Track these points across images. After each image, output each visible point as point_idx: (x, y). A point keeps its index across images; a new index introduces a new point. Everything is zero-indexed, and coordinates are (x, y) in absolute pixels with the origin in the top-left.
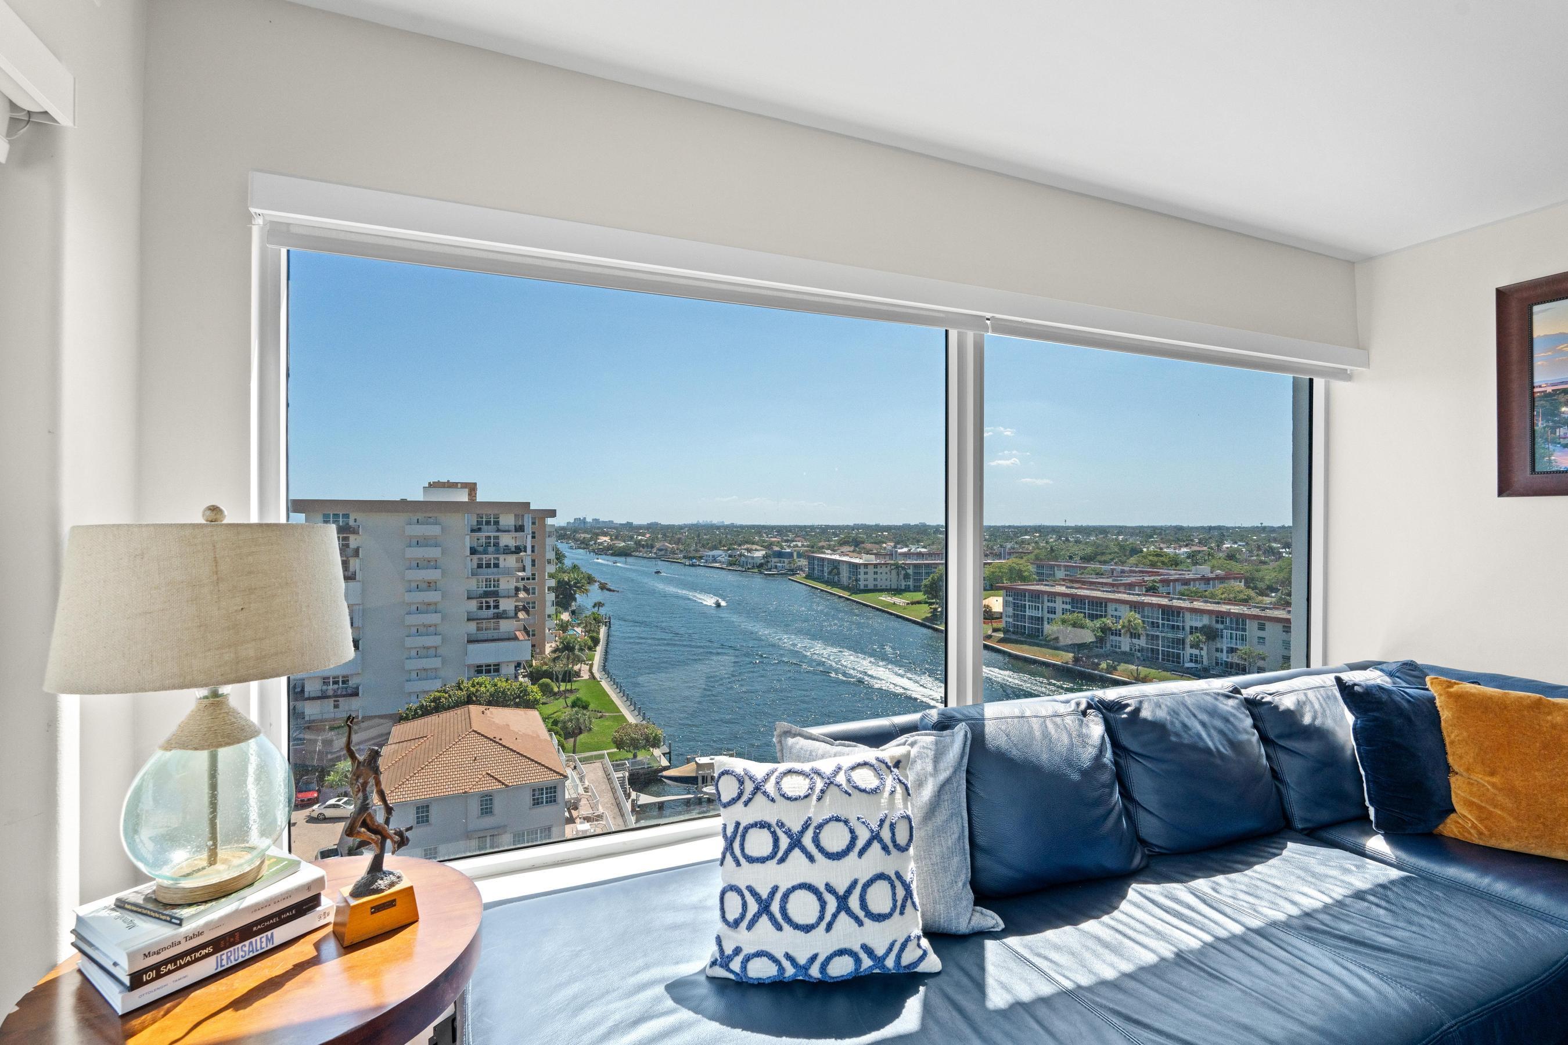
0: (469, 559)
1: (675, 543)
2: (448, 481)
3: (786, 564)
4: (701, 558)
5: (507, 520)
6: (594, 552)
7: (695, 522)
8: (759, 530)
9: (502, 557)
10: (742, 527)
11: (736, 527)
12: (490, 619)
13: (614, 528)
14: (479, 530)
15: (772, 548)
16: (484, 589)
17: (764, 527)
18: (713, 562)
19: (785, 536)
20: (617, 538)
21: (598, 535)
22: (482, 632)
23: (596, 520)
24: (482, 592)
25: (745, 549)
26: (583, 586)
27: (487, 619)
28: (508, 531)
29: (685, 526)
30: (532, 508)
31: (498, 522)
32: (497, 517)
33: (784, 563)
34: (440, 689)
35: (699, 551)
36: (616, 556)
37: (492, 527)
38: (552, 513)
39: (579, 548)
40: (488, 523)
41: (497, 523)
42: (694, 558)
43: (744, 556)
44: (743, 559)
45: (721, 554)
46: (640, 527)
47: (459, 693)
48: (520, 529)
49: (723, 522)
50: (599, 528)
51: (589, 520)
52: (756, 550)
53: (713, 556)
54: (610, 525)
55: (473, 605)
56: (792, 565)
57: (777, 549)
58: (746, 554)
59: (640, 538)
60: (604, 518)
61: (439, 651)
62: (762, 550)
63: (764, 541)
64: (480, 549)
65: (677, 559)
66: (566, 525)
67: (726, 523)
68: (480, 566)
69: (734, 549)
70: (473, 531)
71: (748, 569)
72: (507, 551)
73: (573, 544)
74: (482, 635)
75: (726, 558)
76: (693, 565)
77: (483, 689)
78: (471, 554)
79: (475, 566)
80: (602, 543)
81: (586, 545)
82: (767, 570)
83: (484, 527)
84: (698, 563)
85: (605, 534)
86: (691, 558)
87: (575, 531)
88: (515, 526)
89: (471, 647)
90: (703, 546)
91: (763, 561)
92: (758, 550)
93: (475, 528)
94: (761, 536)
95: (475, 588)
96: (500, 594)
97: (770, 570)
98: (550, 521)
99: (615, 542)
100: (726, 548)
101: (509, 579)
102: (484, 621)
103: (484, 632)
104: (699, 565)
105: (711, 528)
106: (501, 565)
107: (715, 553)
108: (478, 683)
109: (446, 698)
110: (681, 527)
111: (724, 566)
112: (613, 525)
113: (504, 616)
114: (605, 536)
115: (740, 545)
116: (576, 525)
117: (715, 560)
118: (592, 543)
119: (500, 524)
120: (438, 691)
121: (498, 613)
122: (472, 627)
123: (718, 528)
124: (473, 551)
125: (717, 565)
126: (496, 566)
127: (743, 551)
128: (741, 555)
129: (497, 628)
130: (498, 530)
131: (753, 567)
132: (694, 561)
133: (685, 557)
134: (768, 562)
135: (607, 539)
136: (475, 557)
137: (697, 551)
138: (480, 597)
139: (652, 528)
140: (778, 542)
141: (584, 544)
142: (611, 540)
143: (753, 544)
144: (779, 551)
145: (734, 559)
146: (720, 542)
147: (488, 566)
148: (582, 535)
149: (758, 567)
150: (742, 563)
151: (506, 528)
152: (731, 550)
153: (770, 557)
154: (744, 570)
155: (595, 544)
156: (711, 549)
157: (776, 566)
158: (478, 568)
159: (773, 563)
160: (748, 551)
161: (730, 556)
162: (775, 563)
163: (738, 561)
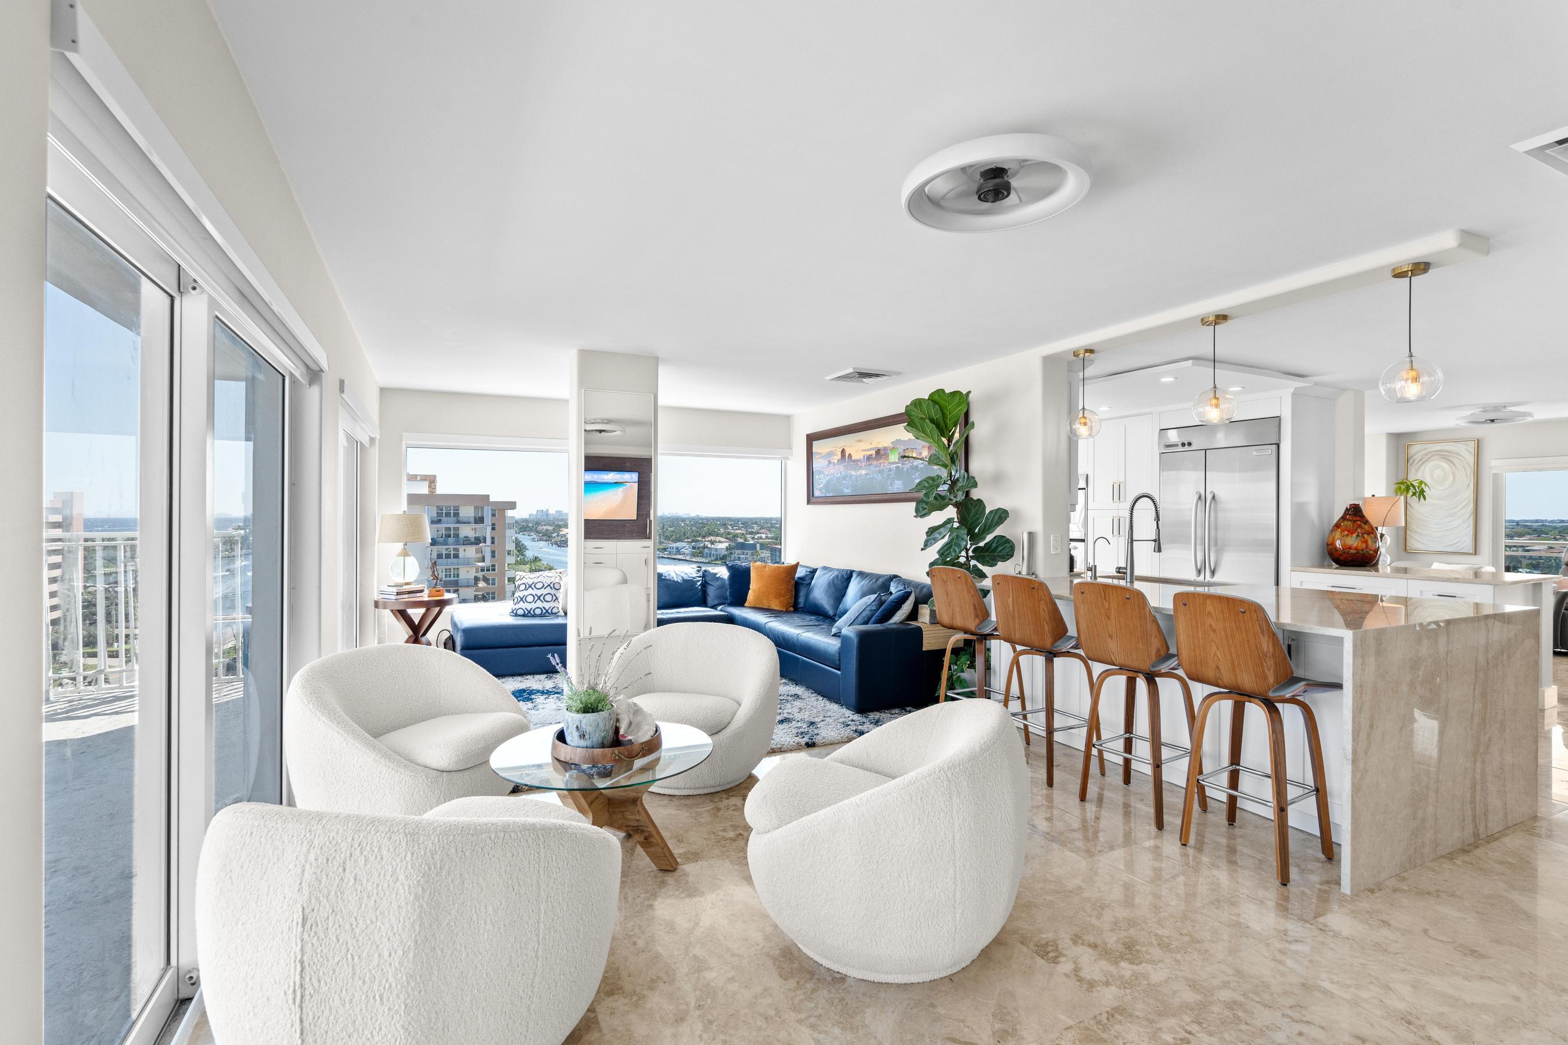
0: (429, 549)
4: (665, 549)
5: (467, 512)
6: (557, 544)
8: (724, 522)
9: (461, 548)
10: (707, 519)
11: (702, 519)
14: (439, 521)
15: (736, 540)
16: (444, 579)
17: (730, 519)
18: (676, 554)
19: (750, 528)
21: (560, 526)
25: (707, 541)
28: (469, 523)
30: (491, 499)
31: (458, 514)
32: (456, 509)
33: (747, 554)
35: (663, 542)
37: (452, 519)
38: (512, 505)
39: (542, 540)
40: (448, 515)
41: (456, 515)
43: (707, 547)
44: (706, 550)
45: (685, 546)
48: (480, 520)
51: (552, 511)
52: (720, 542)
53: (677, 548)
57: (740, 540)
58: (709, 546)
62: (726, 542)
63: (729, 534)
64: (441, 540)
66: (528, 517)
67: (692, 516)
68: (440, 556)
69: (698, 541)
70: (433, 522)
71: (712, 560)
72: (467, 542)
73: (535, 536)
75: (690, 549)
78: (432, 545)
79: (436, 557)
81: (549, 537)
82: (729, 562)
83: (444, 519)
87: (538, 523)
88: (475, 518)
90: (667, 538)
91: (726, 553)
93: (436, 519)
94: (727, 528)
96: (460, 584)
98: (510, 513)
100: (689, 540)
101: (468, 569)
106: (460, 556)
107: (679, 544)
111: (688, 558)
115: (704, 537)
116: (539, 517)
117: (678, 551)
118: (554, 535)
119: (460, 515)
123: (683, 520)
124: (433, 542)
125: (680, 557)
126: (456, 556)
127: (707, 543)
128: (705, 547)
130: (458, 522)
131: (717, 559)
134: (731, 553)
136: (435, 548)
137: (660, 543)
140: (743, 534)
141: (546, 537)
143: (717, 535)
144: (742, 543)
145: (698, 551)
146: (684, 534)
147: (448, 556)
148: (545, 528)
149: (721, 559)
150: (705, 555)
151: (466, 520)
152: (695, 542)
153: (733, 549)
154: (707, 561)
155: (558, 536)
156: (676, 541)
157: (739, 558)
158: (438, 558)
159: (736, 555)
160: (712, 543)
161: (694, 548)
162: (738, 554)
163: (701, 553)
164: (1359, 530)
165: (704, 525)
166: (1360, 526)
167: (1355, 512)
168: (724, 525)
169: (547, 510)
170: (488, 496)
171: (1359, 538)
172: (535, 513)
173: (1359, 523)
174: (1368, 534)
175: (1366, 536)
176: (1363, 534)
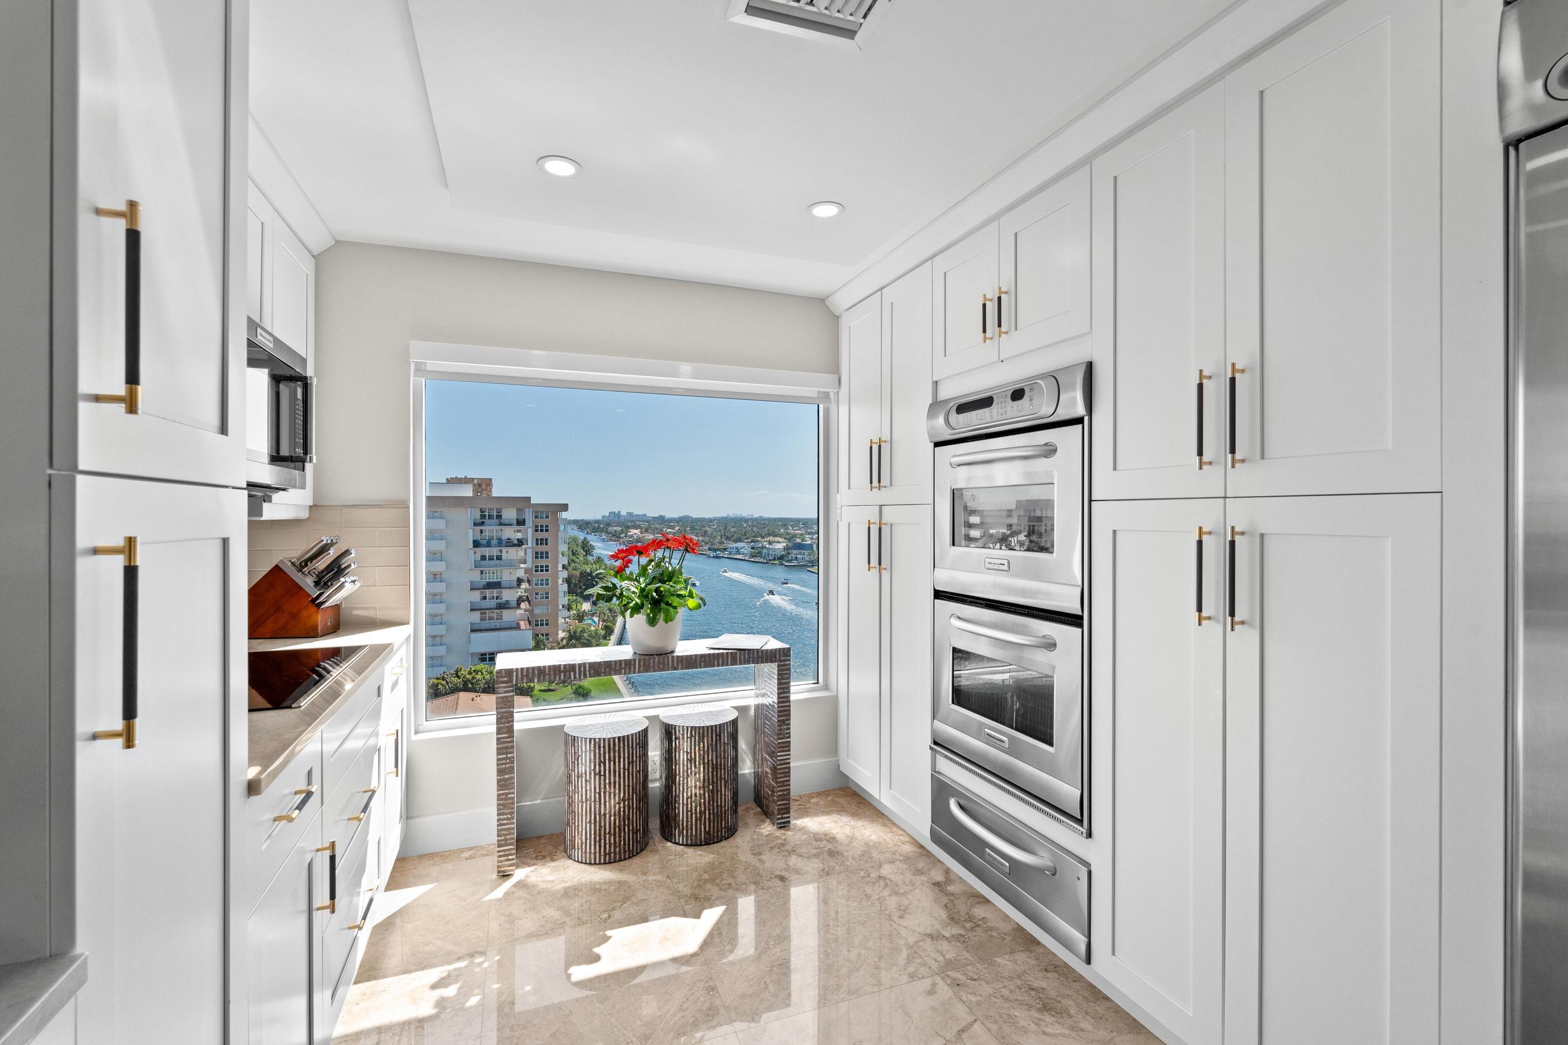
0: (472, 552)
1: (701, 536)
2: (466, 477)
3: (805, 556)
4: (725, 549)
5: (510, 514)
7: (725, 515)
8: (785, 522)
9: (504, 550)
10: (769, 520)
11: (764, 519)
12: (494, 609)
13: (646, 522)
14: (482, 524)
15: (795, 540)
16: (488, 580)
17: (791, 520)
18: (736, 554)
19: (809, 529)
20: (646, 531)
21: (629, 527)
22: (485, 622)
23: (630, 514)
24: (485, 583)
25: (766, 541)
26: (605, 577)
27: (490, 609)
28: (511, 525)
29: (715, 519)
30: (532, 502)
31: (501, 516)
32: (499, 511)
33: (804, 554)
34: (439, 676)
35: (723, 543)
37: (495, 521)
38: (565, 507)
39: (611, 540)
40: (490, 517)
41: (499, 517)
42: (718, 549)
43: (765, 547)
44: (764, 551)
45: (745, 547)
46: (671, 520)
47: (456, 680)
48: (521, 522)
49: (752, 515)
50: (632, 521)
51: (623, 513)
52: (778, 542)
53: (737, 548)
54: (643, 518)
55: (476, 596)
56: (812, 556)
57: (799, 540)
58: (767, 546)
59: (669, 530)
60: (638, 511)
61: (444, 640)
62: (784, 542)
63: (788, 534)
64: (484, 542)
65: (702, 551)
67: (755, 516)
68: (483, 558)
69: (758, 541)
70: (475, 524)
71: (770, 560)
72: (510, 543)
73: (604, 537)
74: (486, 624)
75: (749, 550)
76: (717, 557)
77: (479, 676)
78: (474, 547)
79: (479, 558)
80: (632, 536)
81: (618, 538)
82: (787, 561)
83: (487, 521)
84: (721, 555)
85: (636, 527)
86: (715, 550)
87: (609, 525)
88: (517, 520)
89: (474, 635)
90: (728, 538)
91: (783, 553)
92: (780, 542)
93: (479, 521)
94: (787, 529)
95: (479, 580)
96: (503, 586)
97: (790, 561)
98: (564, 515)
99: (645, 535)
100: (749, 540)
101: (511, 571)
102: (487, 611)
103: (487, 621)
104: (723, 557)
105: (738, 521)
106: (503, 558)
107: (739, 545)
108: (474, 671)
109: (443, 685)
110: (711, 520)
111: (747, 558)
112: (645, 519)
113: (507, 606)
114: (637, 529)
115: (763, 537)
116: (611, 518)
117: (738, 552)
118: (622, 536)
119: (503, 517)
120: (438, 679)
121: (500, 604)
122: (476, 617)
123: (746, 520)
124: (476, 544)
125: (740, 557)
126: (499, 558)
127: (765, 543)
128: (763, 547)
129: (500, 618)
130: (501, 524)
131: (774, 559)
132: (718, 552)
133: (709, 549)
134: (789, 553)
135: (637, 531)
136: (478, 550)
137: (721, 543)
138: (484, 588)
139: (683, 521)
140: (802, 534)
141: (616, 537)
142: (641, 532)
143: (776, 536)
144: (800, 544)
145: (757, 551)
146: (745, 534)
147: (491, 558)
148: (615, 528)
149: (779, 559)
150: (764, 555)
151: (506, 522)
152: (754, 542)
153: (791, 549)
154: (765, 561)
155: (626, 536)
156: (735, 541)
157: (796, 558)
158: (482, 559)
159: (793, 555)
160: (770, 543)
161: (753, 548)
162: (795, 554)
163: (760, 553)
165: (765, 525)
168: (785, 526)
169: (619, 511)
170: (529, 499)
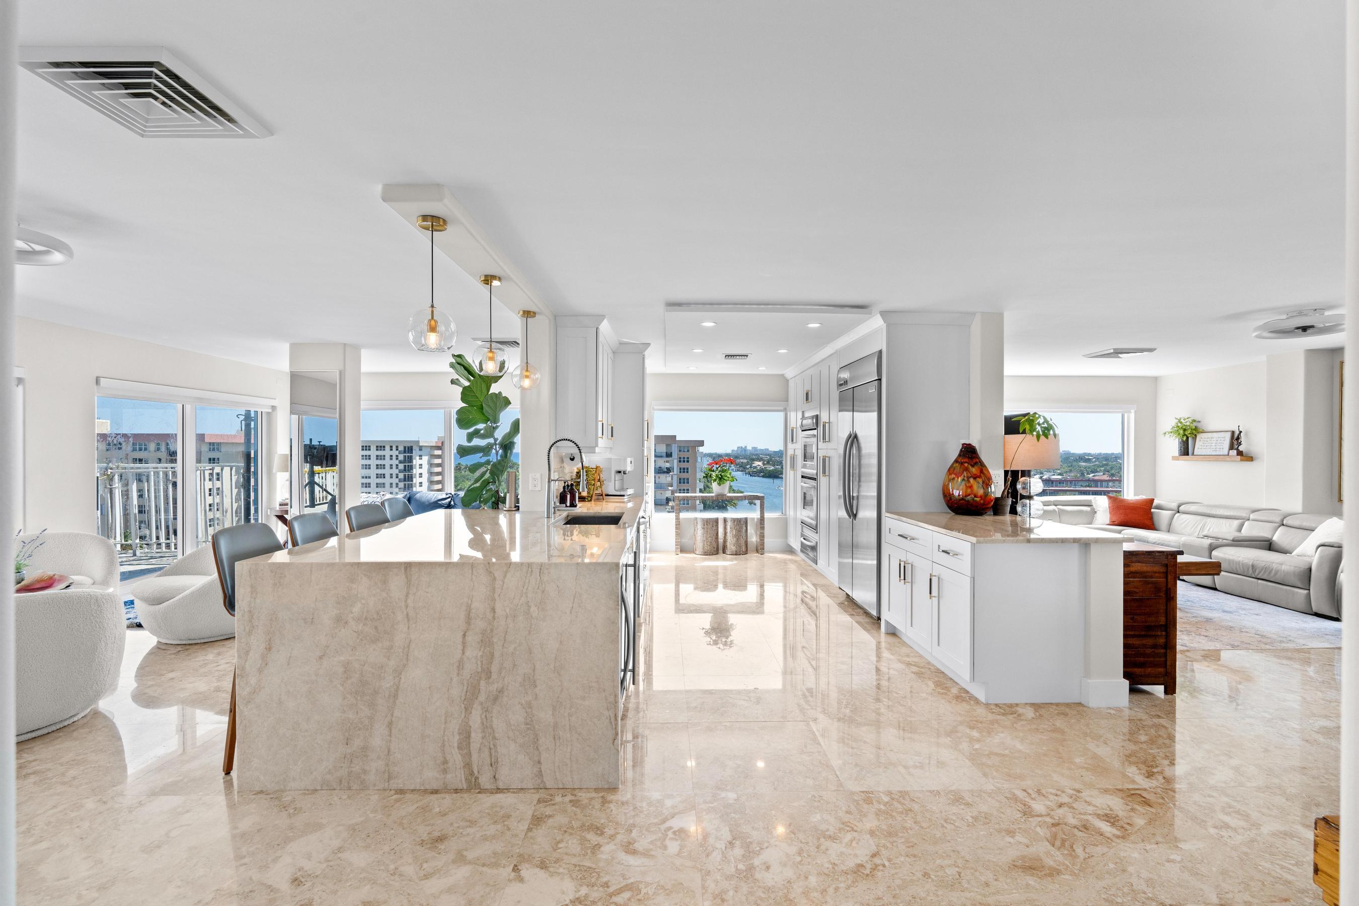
5: (661, 448)
6: (750, 474)
13: (768, 455)
20: (768, 463)
21: (753, 460)
23: (755, 448)
28: (661, 457)
30: (678, 439)
36: (766, 477)
38: (701, 443)
39: (738, 471)
48: (669, 455)
50: (756, 455)
51: (749, 448)
60: (761, 446)
66: (731, 452)
72: (661, 471)
73: (734, 467)
80: (755, 467)
81: (744, 468)
85: (760, 460)
87: (737, 457)
88: (666, 453)
98: (701, 449)
99: (767, 466)
101: (661, 492)
112: (768, 453)
116: (739, 452)
118: (748, 467)
130: (655, 456)
135: (760, 463)
141: (742, 468)
142: (764, 464)
148: (742, 461)
151: (660, 454)
155: (751, 467)
164: (965, 473)
166: (967, 469)
167: (969, 453)
169: (746, 447)
170: (675, 437)
171: (964, 482)
172: (736, 449)
173: (966, 465)
174: (975, 478)
175: (972, 480)
176: (968, 478)
